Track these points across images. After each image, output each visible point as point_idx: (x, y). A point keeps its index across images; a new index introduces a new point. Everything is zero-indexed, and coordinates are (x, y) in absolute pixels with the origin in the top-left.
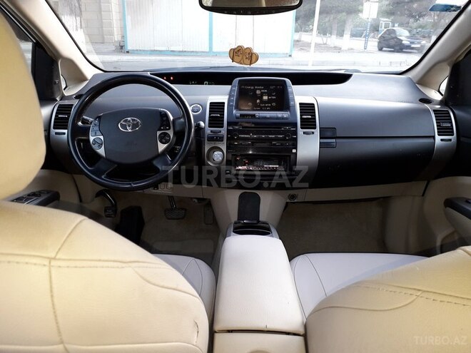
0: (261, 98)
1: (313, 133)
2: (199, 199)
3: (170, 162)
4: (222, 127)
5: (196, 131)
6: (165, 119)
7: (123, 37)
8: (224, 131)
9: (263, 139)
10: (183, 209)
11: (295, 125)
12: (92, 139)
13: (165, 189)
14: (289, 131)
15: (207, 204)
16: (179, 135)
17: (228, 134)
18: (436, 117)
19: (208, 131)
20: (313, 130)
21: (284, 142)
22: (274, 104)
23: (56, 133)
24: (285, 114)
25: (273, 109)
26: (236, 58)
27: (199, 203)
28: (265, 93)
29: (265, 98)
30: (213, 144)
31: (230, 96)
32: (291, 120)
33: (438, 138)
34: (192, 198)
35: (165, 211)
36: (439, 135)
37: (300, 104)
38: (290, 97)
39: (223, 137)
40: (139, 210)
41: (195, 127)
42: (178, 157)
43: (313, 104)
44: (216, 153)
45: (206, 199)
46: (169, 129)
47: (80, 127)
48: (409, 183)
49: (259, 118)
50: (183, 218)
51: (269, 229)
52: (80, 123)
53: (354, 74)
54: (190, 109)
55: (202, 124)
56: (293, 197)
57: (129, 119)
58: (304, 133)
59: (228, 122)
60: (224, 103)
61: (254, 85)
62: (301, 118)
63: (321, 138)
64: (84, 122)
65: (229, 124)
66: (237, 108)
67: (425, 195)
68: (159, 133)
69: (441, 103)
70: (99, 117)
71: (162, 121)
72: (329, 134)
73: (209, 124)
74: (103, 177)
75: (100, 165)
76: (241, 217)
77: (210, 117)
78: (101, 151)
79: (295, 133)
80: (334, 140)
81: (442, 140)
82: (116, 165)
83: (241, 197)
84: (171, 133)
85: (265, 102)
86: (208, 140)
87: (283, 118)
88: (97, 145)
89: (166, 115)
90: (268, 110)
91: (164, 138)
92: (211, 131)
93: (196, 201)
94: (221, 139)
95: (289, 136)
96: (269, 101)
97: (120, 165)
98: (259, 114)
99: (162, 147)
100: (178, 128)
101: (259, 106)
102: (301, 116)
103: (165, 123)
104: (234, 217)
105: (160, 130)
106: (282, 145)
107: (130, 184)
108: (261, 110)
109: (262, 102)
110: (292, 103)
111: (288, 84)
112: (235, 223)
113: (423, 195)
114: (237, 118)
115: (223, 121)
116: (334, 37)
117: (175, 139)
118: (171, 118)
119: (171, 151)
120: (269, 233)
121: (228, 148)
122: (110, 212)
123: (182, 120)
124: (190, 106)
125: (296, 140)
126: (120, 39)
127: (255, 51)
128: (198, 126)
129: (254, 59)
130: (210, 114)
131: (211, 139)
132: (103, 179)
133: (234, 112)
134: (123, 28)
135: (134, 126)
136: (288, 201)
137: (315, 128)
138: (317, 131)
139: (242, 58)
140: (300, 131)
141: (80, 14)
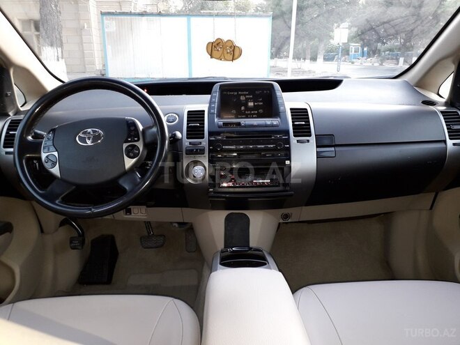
0: (246, 105)
1: (308, 141)
2: (179, 223)
3: (139, 180)
4: (203, 138)
5: (171, 142)
6: (132, 128)
7: (104, 65)
8: (204, 142)
9: (251, 150)
10: (161, 236)
11: (287, 132)
12: (44, 156)
13: (139, 214)
14: (280, 139)
15: (188, 228)
16: (151, 147)
17: (209, 146)
18: (444, 119)
19: (186, 143)
20: (308, 138)
21: (275, 153)
22: (261, 111)
23: (7, 153)
24: (275, 121)
25: (260, 116)
26: (215, 53)
27: (180, 227)
28: (250, 99)
29: (251, 104)
30: (192, 158)
31: (211, 102)
32: (282, 127)
33: (450, 143)
34: (171, 223)
35: (141, 239)
36: (450, 139)
37: (291, 109)
38: (280, 101)
39: (204, 150)
40: (111, 239)
41: (170, 138)
42: (149, 173)
43: (306, 109)
44: (196, 168)
45: (187, 223)
46: (138, 140)
47: (30, 142)
48: (416, 196)
49: (245, 126)
50: (162, 246)
51: (264, 259)
52: (30, 138)
53: (345, 80)
54: (164, 119)
55: (179, 134)
56: (286, 216)
57: (89, 130)
58: (298, 142)
59: (209, 132)
60: (204, 111)
61: (237, 90)
62: (293, 125)
63: (317, 147)
64: (37, 136)
65: (210, 134)
66: (219, 116)
67: (433, 208)
68: (125, 145)
69: (446, 104)
70: (53, 130)
71: (130, 131)
72: (326, 142)
73: (187, 135)
74: (57, 202)
75: (53, 187)
76: (228, 244)
77: (188, 127)
78: (56, 171)
79: (288, 141)
80: (333, 149)
81: (454, 144)
82: (74, 187)
83: (228, 219)
84: (140, 145)
85: (251, 109)
86: (187, 154)
87: (272, 126)
88: (50, 163)
89: (134, 124)
90: (255, 118)
91: (131, 152)
92: (190, 143)
93: (177, 225)
94: (202, 152)
95: (280, 145)
96: (255, 108)
97: (78, 186)
98: (244, 121)
99: (129, 163)
100: (148, 140)
101: (244, 114)
102: (293, 122)
103: (133, 133)
104: (220, 245)
105: (126, 141)
106: (273, 156)
107: (90, 209)
108: (247, 117)
109: (247, 108)
110: (281, 108)
111: (276, 88)
112: (222, 252)
113: (431, 208)
114: (220, 127)
115: (204, 131)
116: (308, 61)
117: (145, 153)
118: (141, 127)
119: (141, 167)
120: (266, 264)
121: (210, 161)
122: (76, 243)
123: (154, 129)
124: (165, 115)
125: (289, 150)
126: (101, 68)
127: (237, 44)
128: (173, 137)
129: (237, 53)
130: (188, 124)
131: (190, 152)
132: (57, 205)
133: (216, 120)
134: (105, 58)
135: (96, 138)
136: (281, 221)
137: (310, 136)
138: (313, 139)
139: (223, 53)
140: (293, 140)
141: (61, 46)
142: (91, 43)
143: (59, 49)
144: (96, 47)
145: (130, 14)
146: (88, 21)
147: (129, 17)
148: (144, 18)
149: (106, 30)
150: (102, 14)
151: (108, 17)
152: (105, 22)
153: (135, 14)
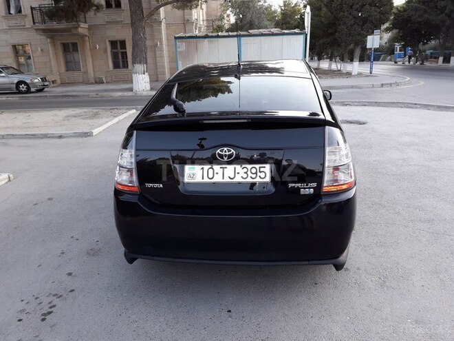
141: (146, 63)
142: (162, 57)
143: (145, 65)
144: (166, 60)
145: (196, 37)
146: (161, 39)
147: (195, 40)
148: (206, 40)
149: (178, 50)
150: (176, 38)
151: (180, 40)
152: (178, 44)
153: (199, 37)
